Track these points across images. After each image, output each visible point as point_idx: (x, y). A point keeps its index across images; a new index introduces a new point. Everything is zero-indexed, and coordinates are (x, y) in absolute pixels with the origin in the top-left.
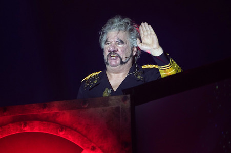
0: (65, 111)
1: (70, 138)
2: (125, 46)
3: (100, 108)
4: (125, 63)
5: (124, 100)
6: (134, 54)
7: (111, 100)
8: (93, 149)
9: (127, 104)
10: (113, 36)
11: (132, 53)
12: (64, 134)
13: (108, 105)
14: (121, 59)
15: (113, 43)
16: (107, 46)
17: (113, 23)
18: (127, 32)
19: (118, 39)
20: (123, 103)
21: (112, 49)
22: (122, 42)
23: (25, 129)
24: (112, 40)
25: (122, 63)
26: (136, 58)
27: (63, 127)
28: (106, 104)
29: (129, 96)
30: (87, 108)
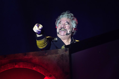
0: (35, 57)
1: (39, 71)
3: (53, 55)
4: (69, 34)
7: (59, 51)
8: (50, 76)
9: (67, 53)
12: (35, 69)
13: (58, 54)
16: (60, 25)
20: (65, 52)
23: (16, 66)
25: (67, 34)
27: (35, 65)
28: (56, 53)
29: (68, 49)
30: (47, 55)
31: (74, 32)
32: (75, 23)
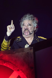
0: (5, 55)
1: (8, 66)
2: (31, 26)
3: (20, 53)
5: (31, 49)
6: (35, 30)
8: (18, 70)
9: (32, 51)
10: (26, 22)
11: (34, 29)
12: (6, 65)
13: (24, 52)
14: (30, 32)
15: (26, 25)
16: (24, 27)
17: (26, 17)
18: (32, 21)
19: (29, 23)
20: (30, 51)
21: (26, 28)
22: (30, 25)
24: (26, 24)
25: (30, 34)
26: (36, 32)
27: (5, 61)
28: (23, 51)
29: (32, 47)
30: (15, 53)
31: (36, 30)
32: (36, 23)
